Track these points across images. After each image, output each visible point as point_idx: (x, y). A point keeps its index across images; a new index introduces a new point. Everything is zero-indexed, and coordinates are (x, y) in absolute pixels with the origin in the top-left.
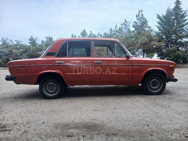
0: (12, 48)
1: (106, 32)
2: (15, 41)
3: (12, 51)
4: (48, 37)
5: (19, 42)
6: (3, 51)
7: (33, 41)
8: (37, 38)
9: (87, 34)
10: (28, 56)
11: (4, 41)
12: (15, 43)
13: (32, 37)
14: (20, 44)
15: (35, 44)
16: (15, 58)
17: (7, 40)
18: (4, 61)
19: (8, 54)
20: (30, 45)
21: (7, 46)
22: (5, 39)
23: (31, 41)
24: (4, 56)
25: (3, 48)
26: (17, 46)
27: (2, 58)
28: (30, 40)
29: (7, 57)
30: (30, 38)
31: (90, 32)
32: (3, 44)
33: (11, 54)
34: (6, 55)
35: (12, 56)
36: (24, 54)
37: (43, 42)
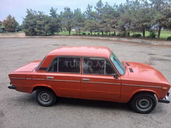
0: (36, 19)
1: (122, 4)
2: (38, 12)
3: (36, 21)
4: (66, 8)
5: (42, 13)
6: (29, 22)
7: (53, 12)
8: (57, 9)
9: (103, 5)
10: (50, 26)
11: (29, 12)
12: (38, 14)
13: (52, 8)
14: (42, 14)
15: (55, 15)
16: (39, 28)
17: (32, 11)
18: (30, 30)
19: (34, 24)
20: (51, 15)
21: (32, 17)
22: (30, 10)
23: (51, 13)
24: (30, 27)
25: (28, 19)
26: (40, 17)
27: (29, 28)
28: (51, 11)
29: (32, 27)
30: (51, 9)
31: (106, 3)
32: (28, 15)
33: (36, 25)
34: (32, 26)
35: (37, 26)
36: (46, 24)
37: (61, 13)
